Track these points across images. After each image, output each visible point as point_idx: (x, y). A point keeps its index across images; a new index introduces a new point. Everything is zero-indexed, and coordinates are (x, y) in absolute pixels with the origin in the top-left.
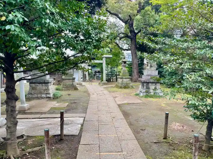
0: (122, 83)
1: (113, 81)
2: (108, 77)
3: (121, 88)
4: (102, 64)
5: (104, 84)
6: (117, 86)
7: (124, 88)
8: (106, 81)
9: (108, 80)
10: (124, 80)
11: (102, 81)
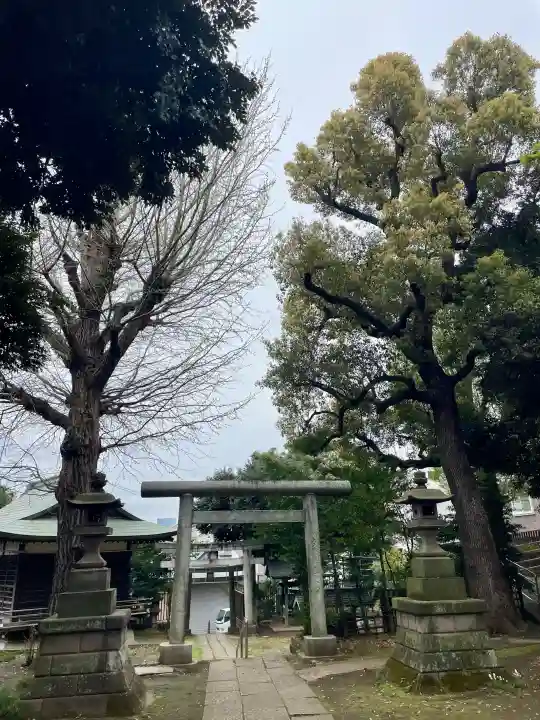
0: (431, 651)
1: (366, 627)
2: (339, 604)
3: (428, 685)
4: (298, 529)
5: (321, 652)
6: (398, 673)
7: (453, 689)
8: (331, 630)
9: (342, 627)
10: (444, 625)
11: (308, 632)
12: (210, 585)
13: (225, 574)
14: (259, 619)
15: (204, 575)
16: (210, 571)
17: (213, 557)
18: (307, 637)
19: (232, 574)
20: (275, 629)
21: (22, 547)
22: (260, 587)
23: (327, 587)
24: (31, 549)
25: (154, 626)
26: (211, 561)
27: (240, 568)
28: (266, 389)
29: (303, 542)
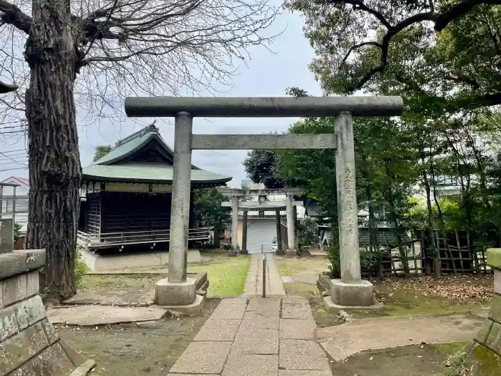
11: (336, 274)
12: (261, 219)
13: (273, 213)
14: (300, 245)
15: (256, 213)
16: (261, 210)
17: (262, 199)
18: (335, 282)
19: (278, 213)
20: (312, 253)
21: (103, 187)
22: (301, 223)
23: (361, 226)
24: (110, 188)
25: (222, 246)
26: (260, 203)
27: (284, 208)
28: (298, 13)
29: (334, 174)
